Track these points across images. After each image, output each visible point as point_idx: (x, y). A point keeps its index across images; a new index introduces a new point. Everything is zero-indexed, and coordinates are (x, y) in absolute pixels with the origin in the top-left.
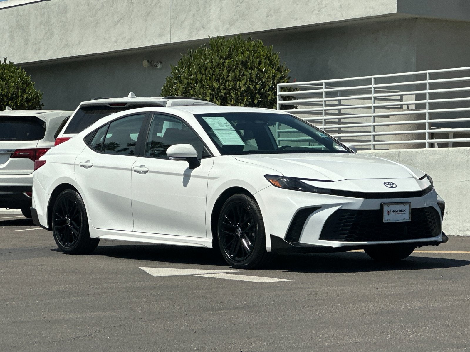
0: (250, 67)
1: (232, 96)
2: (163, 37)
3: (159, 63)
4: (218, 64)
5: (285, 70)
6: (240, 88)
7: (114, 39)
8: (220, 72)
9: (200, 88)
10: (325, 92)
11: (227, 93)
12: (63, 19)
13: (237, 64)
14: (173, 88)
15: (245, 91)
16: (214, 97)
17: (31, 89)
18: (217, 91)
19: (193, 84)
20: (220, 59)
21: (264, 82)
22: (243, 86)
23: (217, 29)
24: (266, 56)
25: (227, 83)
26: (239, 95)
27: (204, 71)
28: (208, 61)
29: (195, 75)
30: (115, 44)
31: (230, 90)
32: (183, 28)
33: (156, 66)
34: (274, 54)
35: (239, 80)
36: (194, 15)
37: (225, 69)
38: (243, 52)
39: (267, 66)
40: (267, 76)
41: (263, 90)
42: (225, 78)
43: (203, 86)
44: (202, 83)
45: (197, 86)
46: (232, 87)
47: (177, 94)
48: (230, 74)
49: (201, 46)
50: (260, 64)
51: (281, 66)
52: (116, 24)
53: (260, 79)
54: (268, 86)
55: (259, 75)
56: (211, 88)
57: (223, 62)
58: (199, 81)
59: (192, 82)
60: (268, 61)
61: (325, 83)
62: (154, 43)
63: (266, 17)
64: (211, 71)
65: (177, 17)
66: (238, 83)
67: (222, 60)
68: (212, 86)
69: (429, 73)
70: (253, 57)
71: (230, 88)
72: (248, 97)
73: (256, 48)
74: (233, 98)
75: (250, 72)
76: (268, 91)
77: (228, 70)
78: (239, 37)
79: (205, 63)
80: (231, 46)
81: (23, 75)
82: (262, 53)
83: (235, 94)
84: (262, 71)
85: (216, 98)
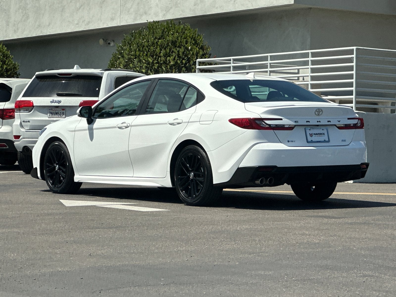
0: (179, 46)
1: (163, 69)
2: (115, 21)
3: (112, 41)
4: (153, 43)
5: (207, 48)
6: (170, 62)
7: (76, 22)
8: (154, 49)
9: (138, 62)
10: (232, 66)
11: (159, 66)
12: (37, 5)
13: (168, 43)
14: (117, 62)
15: (174, 65)
16: (149, 70)
17: (10, 61)
18: (152, 65)
19: (133, 59)
20: (155, 39)
21: (189, 58)
22: (172, 61)
23: (156, 14)
24: (191, 37)
25: (160, 58)
26: (169, 68)
27: (142, 49)
28: (145, 40)
29: (134, 52)
30: (77, 26)
31: (161, 64)
32: (129, 14)
33: (109, 44)
34: (198, 35)
35: (169, 56)
36: (138, 4)
37: (158, 47)
38: (174, 34)
39: (192, 45)
40: (191, 53)
41: (188, 64)
42: (158, 54)
43: (140, 61)
44: (139, 59)
45: (136, 61)
46: (163, 61)
47: (120, 66)
48: (162, 52)
49: (141, 28)
50: (186, 44)
51: (204, 45)
52: (78, 10)
53: (186, 56)
54: (192, 61)
55: (185, 52)
56: (147, 62)
57: (157, 41)
58: (137, 56)
59: (132, 57)
60: (193, 41)
61: (233, 59)
62: (107, 26)
63: (194, 6)
64: (147, 48)
65: (125, 4)
66: (168, 58)
67: (156, 40)
68: (148, 61)
69: (311, 53)
70: (181, 37)
71: (161, 62)
72: (175, 69)
73: (184, 31)
74: (164, 71)
75: (178, 50)
76: (192, 65)
77: (160, 48)
78: (171, 22)
79: (142, 42)
80: (164, 29)
81: (4, 50)
82: (188, 34)
83: (165, 67)
84: (188, 49)
85: (151, 70)
